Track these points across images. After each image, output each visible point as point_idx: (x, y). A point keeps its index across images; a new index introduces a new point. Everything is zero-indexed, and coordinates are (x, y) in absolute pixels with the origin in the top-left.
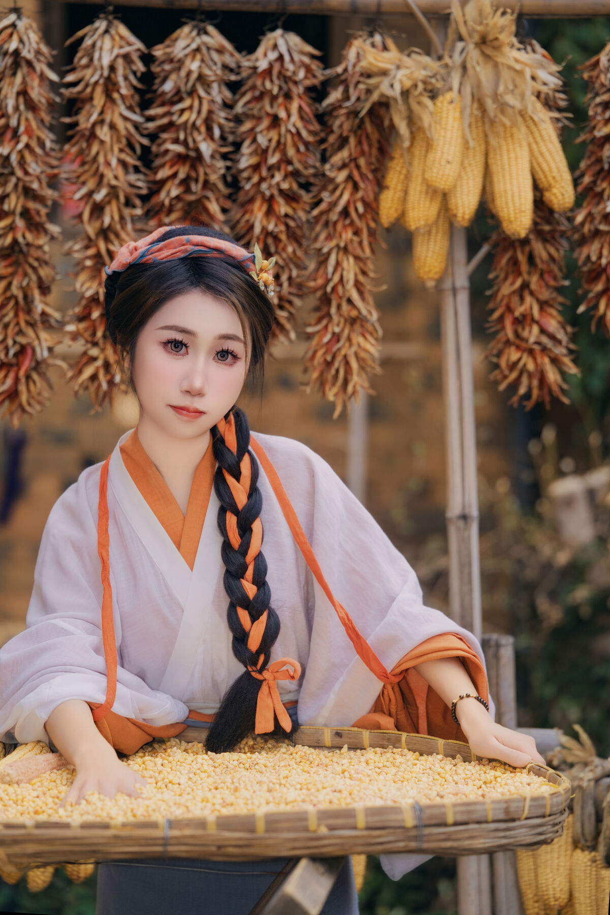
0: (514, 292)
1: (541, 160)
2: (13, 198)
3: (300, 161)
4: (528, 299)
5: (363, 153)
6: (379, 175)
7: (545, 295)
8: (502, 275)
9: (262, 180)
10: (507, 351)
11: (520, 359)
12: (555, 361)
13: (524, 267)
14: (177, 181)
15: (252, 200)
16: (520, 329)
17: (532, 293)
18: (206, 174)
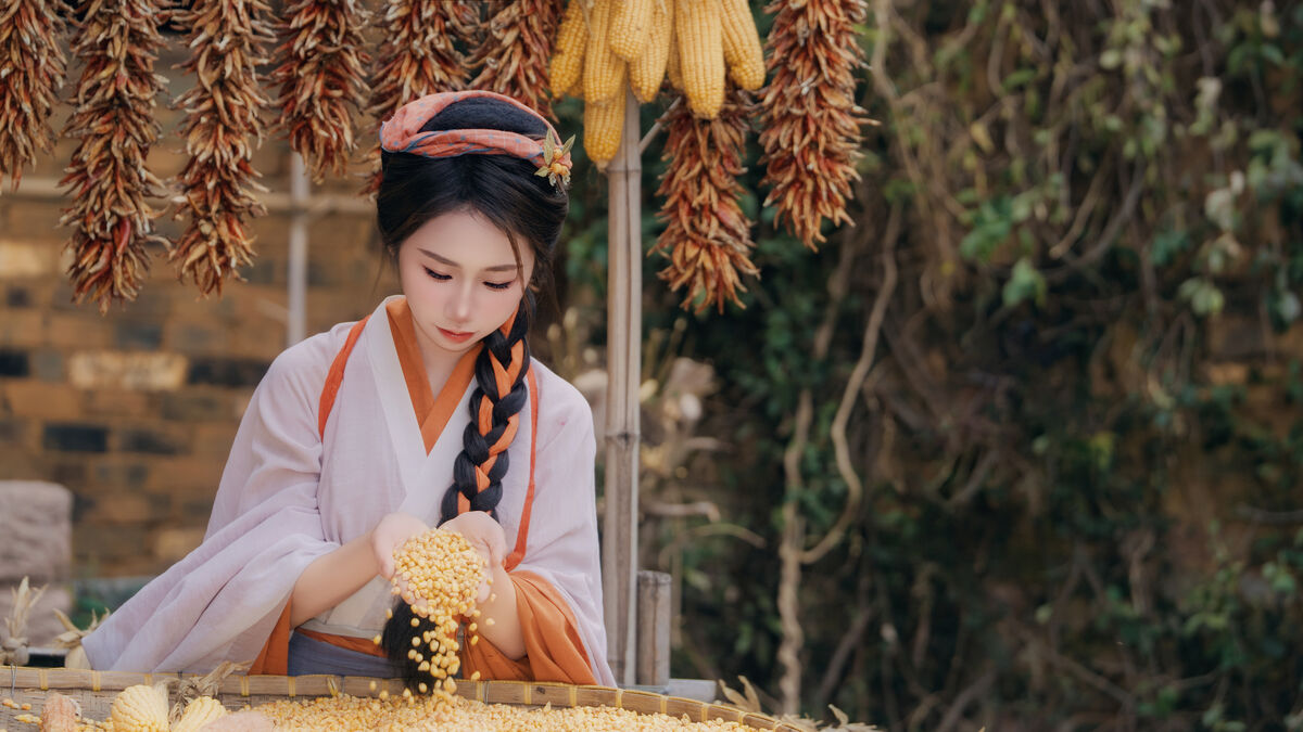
0: (692, 179)
1: (731, 30)
2: (117, 41)
3: (457, 16)
4: (707, 188)
5: (535, 10)
6: (551, 37)
7: (725, 183)
8: (677, 159)
9: (413, 35)
10: (681, 245)
11: (697, 257)
12: (733, 259)
13: (703, 150)
14: (314, 31)
15: (398, 58)
16: (696, 221)
17: (711, 181)
18: (347, 24)
